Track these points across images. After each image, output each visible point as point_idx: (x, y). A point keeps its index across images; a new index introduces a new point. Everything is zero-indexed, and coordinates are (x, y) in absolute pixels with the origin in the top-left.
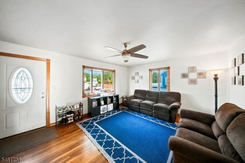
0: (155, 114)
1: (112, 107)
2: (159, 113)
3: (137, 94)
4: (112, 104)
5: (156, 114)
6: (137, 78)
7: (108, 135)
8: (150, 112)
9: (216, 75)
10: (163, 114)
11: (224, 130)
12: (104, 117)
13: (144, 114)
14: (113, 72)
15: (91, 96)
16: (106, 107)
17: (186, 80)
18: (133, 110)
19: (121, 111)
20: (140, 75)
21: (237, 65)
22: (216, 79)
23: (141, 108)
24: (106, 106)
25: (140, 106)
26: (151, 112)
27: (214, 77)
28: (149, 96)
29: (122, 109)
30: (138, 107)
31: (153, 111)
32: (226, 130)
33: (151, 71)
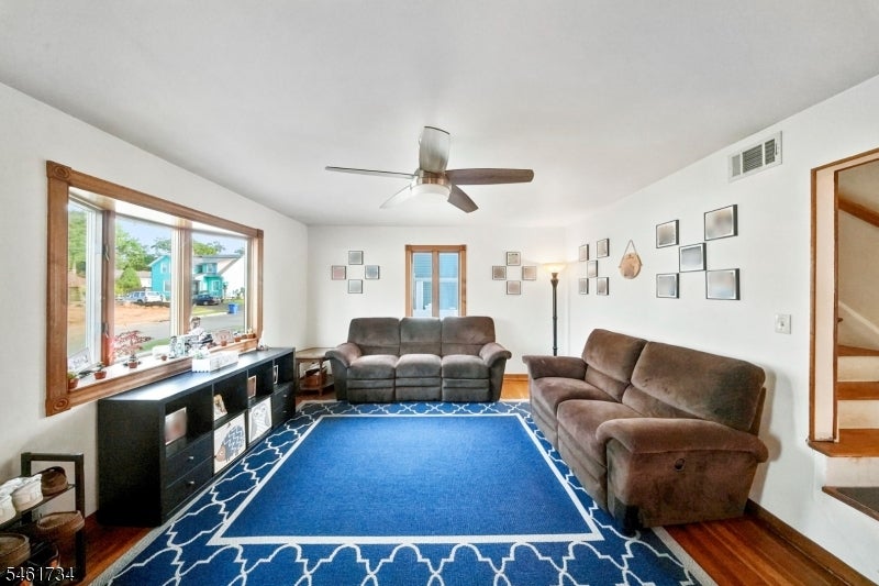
0: (449, 391)
1: (266, 418)
2: (459, 386)
3: (364, 336)
4: (267, 402)
5: (453, 390)
6: (356, 272)
7: (302, 546)
8: (432, 389)
9: (555, 275)
10: (472, 383)
11: (624, 381)
12: (246, 483)
13: (409, 401)
14: (250, 240)
15: (117, 388)
16: (243, 426)
17: (501, 284)
18: (366, 401)
19: (316, 423)
20: (369, 261)
21: (593, 257)
22: (555, 283)
23: (398, 382)
24: (239, 421)
25: (395, 378)
26: (438, 389)
27: (552, 277)
28: (412, 337)
29: (316, 411)
30: (389, 383)
31: (444, 384)
32: (629, 379)
33: (412, 252)
